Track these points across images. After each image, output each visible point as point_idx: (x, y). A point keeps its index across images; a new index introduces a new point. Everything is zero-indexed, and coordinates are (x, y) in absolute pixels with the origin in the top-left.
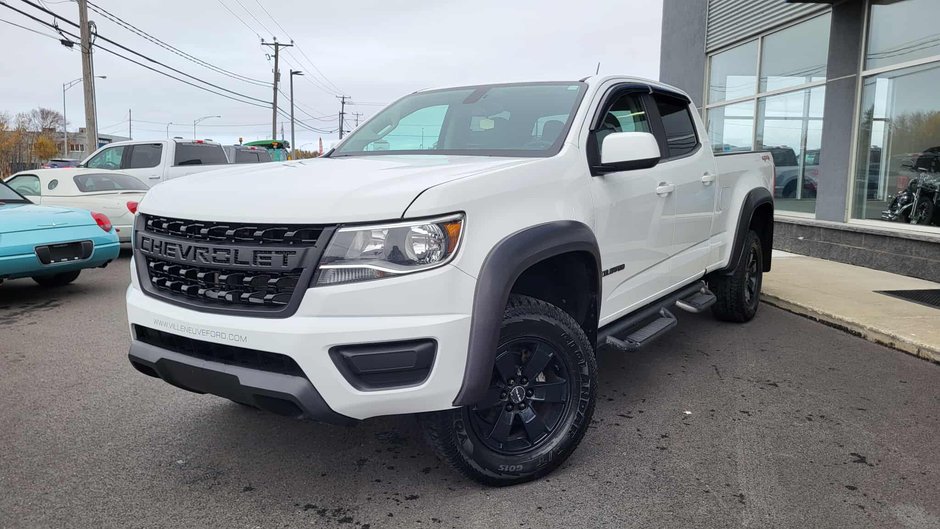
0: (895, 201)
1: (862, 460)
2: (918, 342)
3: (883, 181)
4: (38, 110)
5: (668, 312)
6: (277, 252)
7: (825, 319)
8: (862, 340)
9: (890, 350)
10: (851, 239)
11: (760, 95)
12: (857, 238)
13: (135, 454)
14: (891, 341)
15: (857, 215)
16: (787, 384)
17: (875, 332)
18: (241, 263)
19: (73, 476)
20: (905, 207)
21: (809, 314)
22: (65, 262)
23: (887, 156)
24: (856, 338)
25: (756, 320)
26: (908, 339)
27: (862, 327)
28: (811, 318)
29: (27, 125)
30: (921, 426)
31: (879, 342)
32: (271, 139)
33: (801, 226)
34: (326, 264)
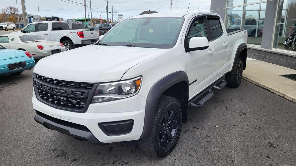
0: (287, 39)
1: (272, 145)
2: (292, 97)
3: (283, 32)
4: (9, 7)
5: (211, 91)
6: (79, 92)
7: (262, 86)
8: (274, 95)
9: (283, 99)
10: (272, 55)
11: (244, 5)
12: (275, 55)
13: (39, 146)
14: (283, 96)
15: (275, 47)
16: (249, 113)
17: (279, 92)
18: (67, 94)
19: (20, 155)
20: (291, 41)
21: (257, 85)
22: (17, 69)
23: (286, 21)
24: (272, 94)
25: (240, 87)
26: (289, 96)
27: (274, 90)
28: (258, 86)
29: (5, 12)
30: (292, 131)
31: (279, 96)
32: (84, 18)
33: (257, 50)
34: (96, 96)
